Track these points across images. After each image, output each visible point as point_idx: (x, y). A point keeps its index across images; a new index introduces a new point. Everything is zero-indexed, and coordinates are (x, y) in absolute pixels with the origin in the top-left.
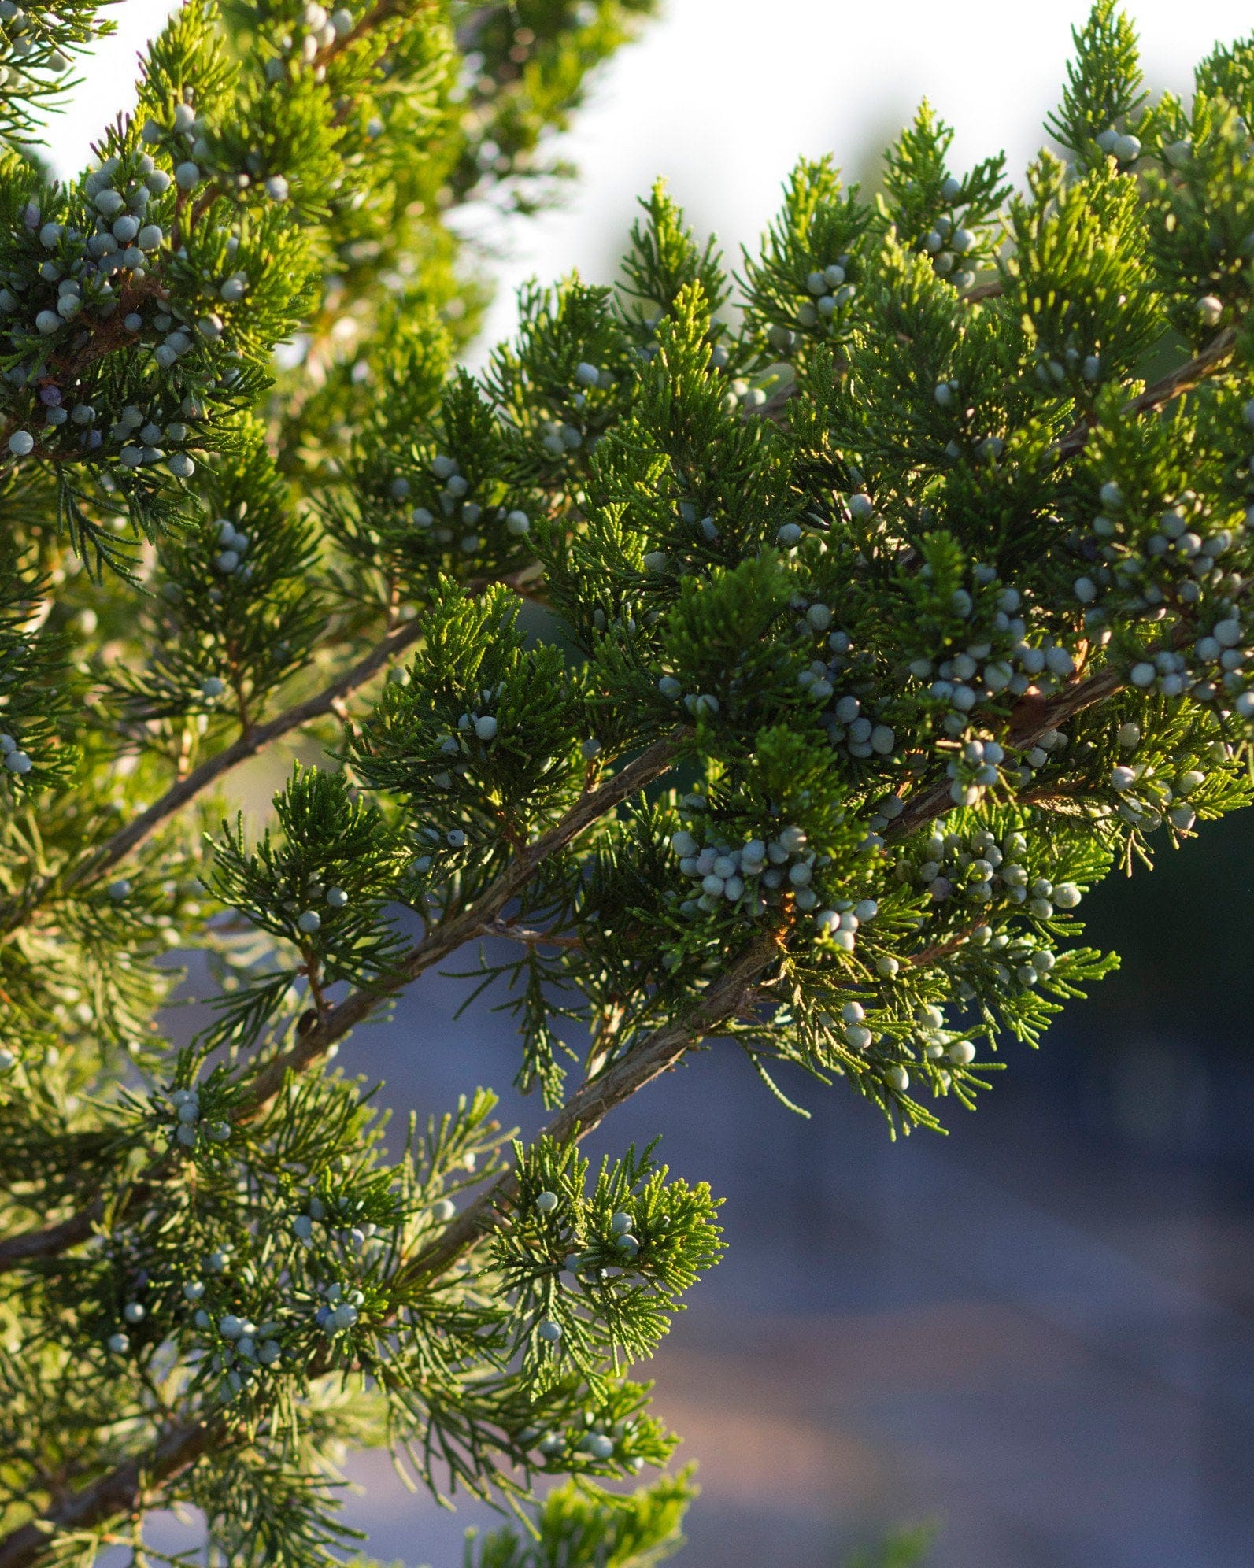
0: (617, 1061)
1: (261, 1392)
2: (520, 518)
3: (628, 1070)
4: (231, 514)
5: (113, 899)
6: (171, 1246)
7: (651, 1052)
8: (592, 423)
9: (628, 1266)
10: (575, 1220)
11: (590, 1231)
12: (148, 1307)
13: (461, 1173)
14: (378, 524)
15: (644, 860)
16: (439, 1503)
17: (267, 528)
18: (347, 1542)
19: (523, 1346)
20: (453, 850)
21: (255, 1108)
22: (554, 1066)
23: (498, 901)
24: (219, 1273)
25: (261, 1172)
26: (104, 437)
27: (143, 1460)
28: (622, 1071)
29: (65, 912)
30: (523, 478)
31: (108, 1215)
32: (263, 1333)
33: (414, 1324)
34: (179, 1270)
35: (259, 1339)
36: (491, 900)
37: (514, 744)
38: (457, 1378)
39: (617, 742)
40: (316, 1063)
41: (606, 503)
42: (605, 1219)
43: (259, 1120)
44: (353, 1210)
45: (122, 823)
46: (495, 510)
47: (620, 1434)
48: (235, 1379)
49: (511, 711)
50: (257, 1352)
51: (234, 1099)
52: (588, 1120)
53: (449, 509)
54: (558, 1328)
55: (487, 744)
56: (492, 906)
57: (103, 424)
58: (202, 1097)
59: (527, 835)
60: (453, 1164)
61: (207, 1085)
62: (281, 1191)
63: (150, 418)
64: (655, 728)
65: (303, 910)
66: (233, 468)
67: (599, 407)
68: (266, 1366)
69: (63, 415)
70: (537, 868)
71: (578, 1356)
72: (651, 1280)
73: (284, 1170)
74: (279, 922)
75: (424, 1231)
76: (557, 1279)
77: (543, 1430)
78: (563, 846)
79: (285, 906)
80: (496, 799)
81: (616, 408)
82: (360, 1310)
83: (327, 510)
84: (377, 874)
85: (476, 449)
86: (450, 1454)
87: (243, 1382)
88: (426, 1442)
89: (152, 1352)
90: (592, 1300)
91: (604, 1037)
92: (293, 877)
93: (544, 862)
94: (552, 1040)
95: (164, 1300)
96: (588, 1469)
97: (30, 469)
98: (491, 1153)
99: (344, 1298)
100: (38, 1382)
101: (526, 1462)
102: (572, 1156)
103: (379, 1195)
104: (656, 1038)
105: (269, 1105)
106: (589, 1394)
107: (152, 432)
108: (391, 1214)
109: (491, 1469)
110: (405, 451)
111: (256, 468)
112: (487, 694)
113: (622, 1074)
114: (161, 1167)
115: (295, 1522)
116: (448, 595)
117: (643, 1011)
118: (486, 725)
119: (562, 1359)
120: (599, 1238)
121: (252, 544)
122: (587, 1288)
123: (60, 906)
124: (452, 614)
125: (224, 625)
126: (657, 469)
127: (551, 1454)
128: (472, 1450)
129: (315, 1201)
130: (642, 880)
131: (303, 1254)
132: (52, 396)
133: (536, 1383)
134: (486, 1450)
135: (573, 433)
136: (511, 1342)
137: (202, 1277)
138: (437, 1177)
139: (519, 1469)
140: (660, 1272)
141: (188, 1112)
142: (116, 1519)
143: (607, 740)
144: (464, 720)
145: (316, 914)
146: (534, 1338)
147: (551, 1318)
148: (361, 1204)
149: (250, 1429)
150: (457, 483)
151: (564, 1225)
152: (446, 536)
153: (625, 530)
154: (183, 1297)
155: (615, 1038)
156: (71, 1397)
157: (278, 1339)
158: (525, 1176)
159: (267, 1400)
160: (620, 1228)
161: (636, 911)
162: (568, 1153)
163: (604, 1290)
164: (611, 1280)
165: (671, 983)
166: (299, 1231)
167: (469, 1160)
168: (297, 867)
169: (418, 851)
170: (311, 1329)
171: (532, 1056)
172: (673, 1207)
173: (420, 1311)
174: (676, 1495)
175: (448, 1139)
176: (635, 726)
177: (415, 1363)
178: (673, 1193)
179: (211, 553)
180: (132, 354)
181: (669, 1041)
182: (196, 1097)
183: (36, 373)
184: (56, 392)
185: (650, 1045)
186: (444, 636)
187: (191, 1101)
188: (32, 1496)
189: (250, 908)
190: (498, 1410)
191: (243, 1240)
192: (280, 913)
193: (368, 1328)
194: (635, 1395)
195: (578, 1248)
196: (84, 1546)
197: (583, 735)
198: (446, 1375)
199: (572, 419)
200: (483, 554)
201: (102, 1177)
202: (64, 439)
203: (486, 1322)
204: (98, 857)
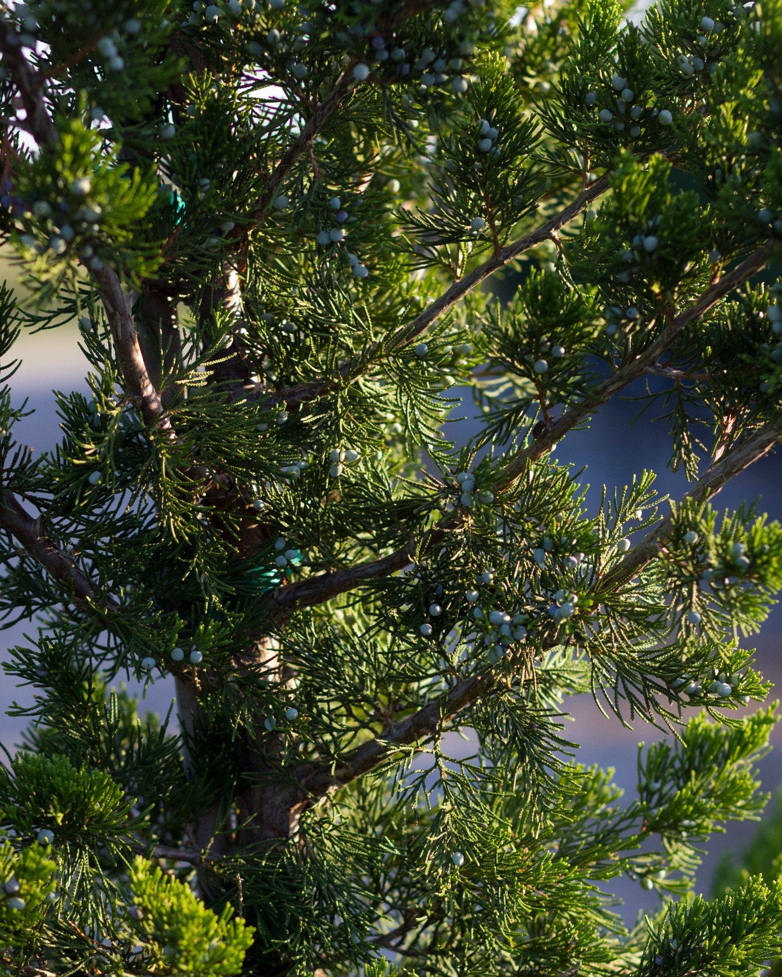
0: (732, 450)
1: (514, 658)
2: (667, 114)
3: (739, 456)
4: (487, 116)
5: (418, 356)
6: (458, 569)
7: (753, 444)
8: (712, 54)
9: (742, 576)
10: (709, 548)
11: (718, 555)
12: (443, 607)
13: (634, 522)
14: (578, 120)
15: (747, 325)
16: (624, 725)
17: (510, 123)
18: (568, 749)
19: (677, 627)
20: (630, 321)
21: (508, 483)
22: (693, 455)
23: (657, 352)
24: (486, 585)
25: (511, 523)
26: (411, 68)
27: (441, 701)
28: (735, 456)
29: (388, 365)
30: (668, 89)
31: (418, 551)
32: (516, 621)
33: (608, 614)
34: (463, 583)
35: (513, 625)
36: (653, 352)
37: (668, 253)
38: (637, 648)
39: (731, 252)
40: (544, 455)
41: (723, 102)
42: (728, 547)
43: (510, 490)
44: (570, 544)
45: (420, 309)
46: (650, 110)
47: (736, 682)
48: (499, 650)
49: (665, 234)
50: (512, 633)
51: (496, 477)
52: (715, 487)
53: (622, 110)
54: (698, 616)
55: (651, 254)
56: (653, 355)
57: (410, 60)
58: (476, 476)
59: (675, 311)
60: (629, 517)
61: (479, 468)
62: (524, 534)
63: (439, 56)
64: (754, 243)
65: (537, 359)
66: (489, 87)
67: (715, 44)
68: (518, 642)
69: (386, 55)
70: (681, 331)
71: (711, 633)
72: (756, 585)
73: (527, 521)
74: (522, 368)
75: (612, 558)
76: (698, 584)
77: (688, 680)
78: (697, 317)
79: (526, 357)
80: (656, 289)
81: (726, 44)
82: (575, 605)
83: (546, 113)
84: (582, 337)
85: (640, 72)
86: (630, 695)
87: (504, 652)
88: (615, 688)
89: (445, 635)
90: (719, 599)
91: (723, 436)
92: (531, 339)
93: (686, 327)
94: (691, 438)
95: (453, 602)
96: (716, 703)
97: (364, 90)
98: (653, 509)
99: (566, 599)
100: (376, 654)
101: (678, 699)
102: (706, 509)
103: (586, 535)
104: (757, 435)
105: (516, 482)
106: (717, 656)
107: (440, 64)
108: (592, 546)
109: (656, 704)
110: (595, 74)
111: (503, 87)
112: (651, 223)
113: (736, 459)
114: (450, 521)
115: (537, 738)
116: (626, 162)
117: (747, 419)
118: (651, 242)
119: (700, 635)
120: (724, 558)
121: (501, 134)
122: (716, 591)
123: (385, 361)
124: (628, 174)
125: (483, 185)
126: (753, 81)
127: (693, 694)
128: (644, 693)
129: (547, 539)
130: (746, 337)
131: (539, 572)
132: (379, 43)
133: (686, 650)
134: (653, 692)
135: (700, 60)
136: (669, 624)
137: (477, 587)
138: (619, 524)
139: (674, 703)
140: (763, 580)
141: (467, 486)
142: (425, 738)
143: (724, 250)
144: (636, 239)
145: (545, 362)
146: (683, 622)
147: (694, 610)
148: (575, 542)
149: (509, 681)
150: (627, 93)
151: (702, 552)
152: (621, 126)
153: (735, 119)
154: (466, 600)
155: (731, 436)
156: (396, 664)
157: (525, 625)
158: (677, 522)
159: (518, 662)
160: (737, 553)
161: (744, 356)
162: (703, 507)
163: (727, 592)
164: (731, 586)
165: (766, 401)
166: (537, 558)
167: (639, 514)
168: (533, 333)
169: (609, 321)
170: (545, 618)
171: (679, 448)
172: (770, 539)
173: (611, 607)
174: (767, 721)
175: (626, 502)
176: (742, 241)
177: (609, 640)
178: (771, 530)
179: (476, 140)
180: (427, 16)
181: (765, 437)
182: (472, 476)
183: (369, 28)
184: (381, 41)
185: (753, 439)
186: (624, 187)
187: (469, 479)
188: (371, 725)
189: (504, 359)
190: (660, 668)
191: (501, 564)
192: (522, 362)
193: (579, 617)
194: (744, 657)
195: (710, 565)
196: (407, 754)
197: (710, 248)
198: (628, 646)
199: (698, 52)
200: (643, 138)
201: (413, 527)
202: (386, 70)
203: (653, 613)
204: (408, 330)
